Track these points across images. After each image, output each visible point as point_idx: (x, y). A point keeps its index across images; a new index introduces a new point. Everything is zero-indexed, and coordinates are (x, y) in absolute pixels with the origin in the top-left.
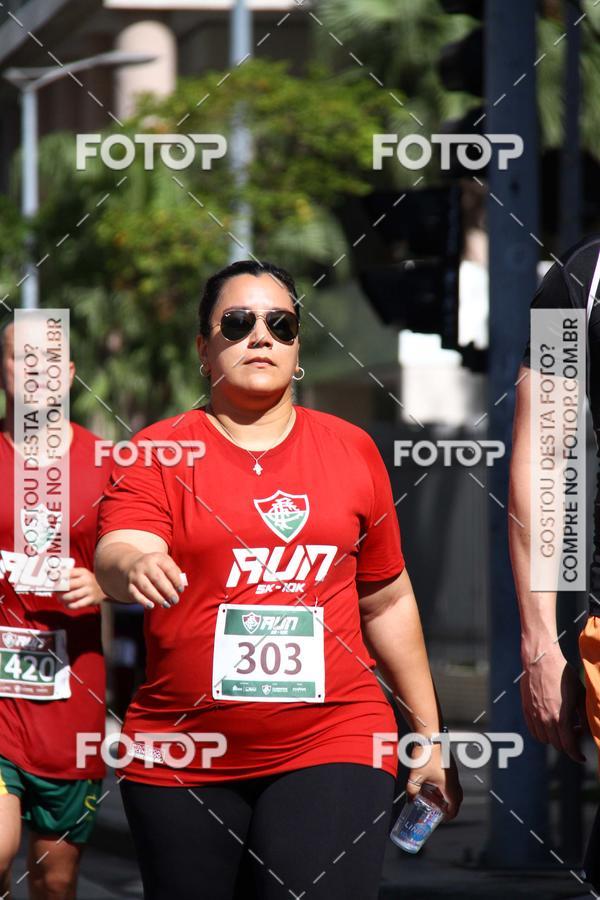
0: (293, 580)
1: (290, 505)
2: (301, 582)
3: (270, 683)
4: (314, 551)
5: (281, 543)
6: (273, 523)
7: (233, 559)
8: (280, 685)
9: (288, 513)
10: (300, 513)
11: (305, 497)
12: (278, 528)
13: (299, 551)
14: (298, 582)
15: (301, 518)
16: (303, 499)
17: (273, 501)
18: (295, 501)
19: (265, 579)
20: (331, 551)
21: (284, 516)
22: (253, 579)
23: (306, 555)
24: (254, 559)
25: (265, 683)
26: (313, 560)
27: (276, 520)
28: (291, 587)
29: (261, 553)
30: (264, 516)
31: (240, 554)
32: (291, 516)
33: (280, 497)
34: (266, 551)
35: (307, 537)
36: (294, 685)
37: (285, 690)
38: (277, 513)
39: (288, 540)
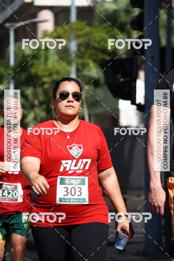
0: (79, 169)
1: (77, 148)
2: (81, 170)
3: (73, 199)
4: (85, 161)
5: (75, 159)
6: (72, 153)
7: (62, 163)
8: (76, 199)
9: (76, 150)
10: (80, 150)
11: (82, 145)
12: (74, 154)
13: (80, 161)
14: (80, 170)
15: (80, 151)
16: (81, 146)
17: (73, 147)
18: (79, 147)
19: (71, 169)
20: (89, 161)
21: (76, 151)
22: (67, 169)
23: (82, 162)
24: (67, 163)
25: (71, 199)
26: (84, 163)
27: (73, 152)
28: (78, 171)
29: (70, 162)
30: (70, 151)
31: (63, 162)
32: (78, 151)
33: (74, 145)
34: (71, 161)
35: (83, 157)
36: (80, 199)
37: (77, 200)
38: (73, 150)
39: (77, 158)
